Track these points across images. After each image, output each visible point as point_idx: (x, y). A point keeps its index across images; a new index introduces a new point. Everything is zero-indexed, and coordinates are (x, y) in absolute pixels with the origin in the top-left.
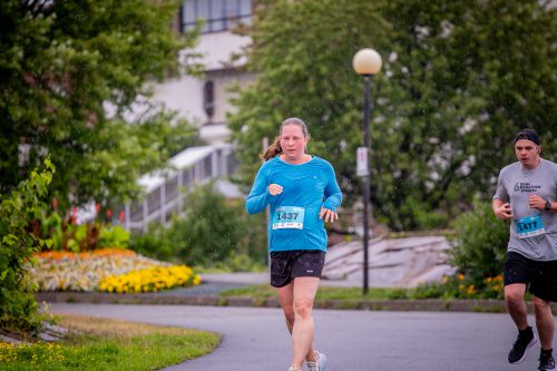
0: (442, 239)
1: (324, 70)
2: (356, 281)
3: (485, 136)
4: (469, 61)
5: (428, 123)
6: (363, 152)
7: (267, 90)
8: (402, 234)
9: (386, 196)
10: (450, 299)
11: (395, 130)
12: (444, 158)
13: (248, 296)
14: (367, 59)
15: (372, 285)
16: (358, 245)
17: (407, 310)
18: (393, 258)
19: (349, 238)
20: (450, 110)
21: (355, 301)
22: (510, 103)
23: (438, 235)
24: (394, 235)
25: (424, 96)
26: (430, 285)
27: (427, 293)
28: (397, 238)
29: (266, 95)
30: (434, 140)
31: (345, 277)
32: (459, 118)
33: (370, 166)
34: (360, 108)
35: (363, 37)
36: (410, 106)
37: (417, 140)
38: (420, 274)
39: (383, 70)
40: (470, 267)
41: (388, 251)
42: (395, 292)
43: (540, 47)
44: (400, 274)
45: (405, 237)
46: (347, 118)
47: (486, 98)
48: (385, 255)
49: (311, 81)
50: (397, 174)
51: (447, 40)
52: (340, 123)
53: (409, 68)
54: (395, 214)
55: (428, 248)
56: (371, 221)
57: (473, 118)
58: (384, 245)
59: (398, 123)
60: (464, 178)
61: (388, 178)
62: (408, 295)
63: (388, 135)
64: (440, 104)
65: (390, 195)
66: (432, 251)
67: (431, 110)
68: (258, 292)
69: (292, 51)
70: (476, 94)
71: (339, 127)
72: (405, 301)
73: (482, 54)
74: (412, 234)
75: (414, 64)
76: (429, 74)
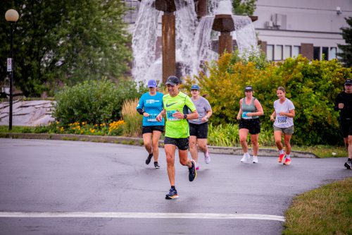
0: (48, 101)
2: (6, 122)
3: (68, 48)
4: (62, 10)
5: (41, 40)
10: (52, 134)
12: (49, 57)
15: (13, 124)
16: (7, 103)
18: (24, 110)
19: (3, 99)
20: (52, 34)
21: (5, 133)
22: (81, 32)
23: (46, 100)
24: (25, 98)
25: (39, 27)
26: (42, 126)
27: (41, 130)
28: (27, 100)
30: (44, 48)
32: (57, 38)
36: (32, 32)
38: (38, 118)
39: (19, 13)
40: (62, 118)
41: (21, 107)
42: (25, 128)
44: (28, 118)
45: (30, 100)
47: (69, 30)
48: (20, 109)
53: (32, 12)
55: (41, 106)
57: (63, 39)
58: (20, 104)
62: (31, 130)
63: (21, 46)
64: (47, 32)
66: (43, 107)
67: (43, 34)
70: (64, 27)
72: (30, 134)
73: (67, 7)
74: (34, 98)
75: (35, 11)
76: (42, 16)
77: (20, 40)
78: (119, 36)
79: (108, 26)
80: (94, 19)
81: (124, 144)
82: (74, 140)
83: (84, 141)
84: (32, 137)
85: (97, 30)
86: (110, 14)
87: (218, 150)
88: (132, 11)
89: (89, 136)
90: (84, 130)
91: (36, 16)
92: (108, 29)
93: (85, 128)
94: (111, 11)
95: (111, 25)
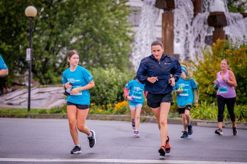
0: (62, 88)
1: (12, 13)
2: (25, 106)
3: (81, 45)
4: (75, 12)
5: (57, 39)
6: (29, 50)
8: (45, 86)
9: (39, 69)
10: (65, 114)
11: (43, 41)
12: (63, 53)
14: (31, 11)
15: (31, 107)
16: (26, 90)
17: (46, 118)
18: (41, 96)
19: (22, 87)
20: (66, 33)
21: (24, 114)
22: (91, 31)
23: (60, 86)
24: (42, 86)
25: (55, 27)
26: (57, 107)
27: (55, 111)
28: (43, 87)
30: (59, 46)
31: (20, 104)
32: (70, 37)
33: (32, 56)
34: (28, 31)
36: (49, 31)
37: (52, 45)
38: (52, 103)
39: (38, 14)
41: (39, 93)
42: (41, 110)
43: (103, 8)
44: (44, 102)
45: (46, 87)
46: (22, 35)
47: (81, 29)
48: (38, 94)
49: (6, 19)
50: (44, 60)
51: (65, 3)
52: (19, 37)
53: (49, 15)
54: (42, 77)
55: (56, 92)
56: (32, 80)
57: (76, 37)
58: (38, 90)
59: (44, 38)
61: (39, 61)
62: (47, 111)
63: (40, 43)
64: (62, 31)
65: (40, 68)
66: (58, 93)
67: (59, 33)
70: (77, 27)
71: (19, 39)
72: (45, 114)
73: (79, 10)
74: (49, 86)
75: (51, 13)
76: (58, 18)
77: (39, 38)
78: (124, 34)
79: (115, 26)
80: (102, 20)
81: (127, 121)
83: (92, 119)
84: (47, 117)
85: (105, 29)
87: (211, 124)
88: (136, 13)
89: (97, 115)
90: (93, 110)
91: (53, 17)
92: (115, 28)
93: (93, 108)
94: (118, 13)
95: (117, 25)
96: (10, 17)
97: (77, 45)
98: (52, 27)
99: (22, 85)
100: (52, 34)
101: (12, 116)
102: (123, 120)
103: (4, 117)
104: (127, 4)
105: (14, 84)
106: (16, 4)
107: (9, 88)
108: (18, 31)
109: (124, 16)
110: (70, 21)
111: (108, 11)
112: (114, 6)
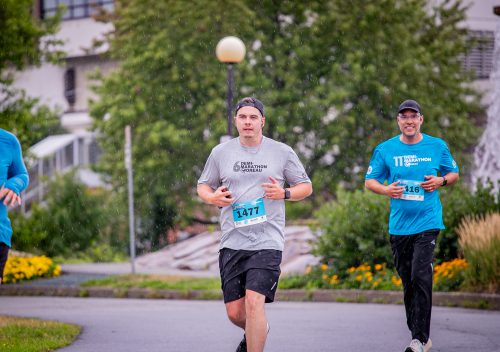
0: (305, 228)
1: (188, 57)
3: (348, 126)
4: (333, 50)
5: (292, 112)
7: (130, 78)
10: (314, 290)
12: (308, 147)
13: (109, 287)
14: (230, 47)
19: (211, 227)
20: (314, 100)
22: (372, 93)
23: (301, 225)
25: (288, 86)
26: (293, 274)
27: (290, 283)
29: (128, 83)
30: (297, 129)
31: (208, 267)
32: (322, 107)
34: (223, 96)
35: (226, 25)
36: (273, 95)
37: (281, 129)
39: (247, 58)
40: (333, 257)
43: (402, 37)
46: (210, 107)
47: (349, 89)
49: (175, 69)
52: (204, 110)
53: (273, 56)
55: (291, 238)
57: (337, 109)
60: (327, 167)
64: (304, 95)
66: (295, 240)
67: (295, 100)
68: (120, 283)
69: (155, 38)
70: (339, 83)
71: (203, 116)
73: (345, 43)
75: (279, 52)
76: (293, 64)
78: (453, 99)
79: (431, 78)
80: (400, 66)
81: (466, 307)
82: (359, 302)
83: (379, 302)
85: (409, 88)
86: (437, 53)
88: (484, 46)
89: (392, 293)
90: (380, 280)
91: (281, 62)
92: (431, 84)
93: (382, 276)
94: (439, 48)
95: (437, 76)
96: (183, 65)
97: (340, 127)
98: (280, 85)
99: (210, 223)
100: (280, 103)
101: (190, 296)
102: (456, 306)
103: (171, 298)
104: (461, 25)
105: (194, 221)
106: (196, 35)
107: (182, 230)
108: (199, 95)
109: (453, 53)
110: (324, 69)
111: (413, 45)
112: (428, 31)
